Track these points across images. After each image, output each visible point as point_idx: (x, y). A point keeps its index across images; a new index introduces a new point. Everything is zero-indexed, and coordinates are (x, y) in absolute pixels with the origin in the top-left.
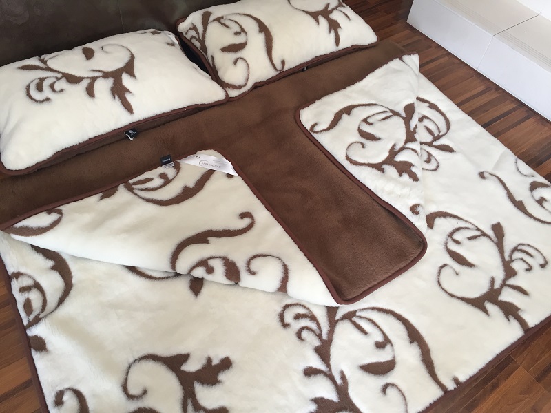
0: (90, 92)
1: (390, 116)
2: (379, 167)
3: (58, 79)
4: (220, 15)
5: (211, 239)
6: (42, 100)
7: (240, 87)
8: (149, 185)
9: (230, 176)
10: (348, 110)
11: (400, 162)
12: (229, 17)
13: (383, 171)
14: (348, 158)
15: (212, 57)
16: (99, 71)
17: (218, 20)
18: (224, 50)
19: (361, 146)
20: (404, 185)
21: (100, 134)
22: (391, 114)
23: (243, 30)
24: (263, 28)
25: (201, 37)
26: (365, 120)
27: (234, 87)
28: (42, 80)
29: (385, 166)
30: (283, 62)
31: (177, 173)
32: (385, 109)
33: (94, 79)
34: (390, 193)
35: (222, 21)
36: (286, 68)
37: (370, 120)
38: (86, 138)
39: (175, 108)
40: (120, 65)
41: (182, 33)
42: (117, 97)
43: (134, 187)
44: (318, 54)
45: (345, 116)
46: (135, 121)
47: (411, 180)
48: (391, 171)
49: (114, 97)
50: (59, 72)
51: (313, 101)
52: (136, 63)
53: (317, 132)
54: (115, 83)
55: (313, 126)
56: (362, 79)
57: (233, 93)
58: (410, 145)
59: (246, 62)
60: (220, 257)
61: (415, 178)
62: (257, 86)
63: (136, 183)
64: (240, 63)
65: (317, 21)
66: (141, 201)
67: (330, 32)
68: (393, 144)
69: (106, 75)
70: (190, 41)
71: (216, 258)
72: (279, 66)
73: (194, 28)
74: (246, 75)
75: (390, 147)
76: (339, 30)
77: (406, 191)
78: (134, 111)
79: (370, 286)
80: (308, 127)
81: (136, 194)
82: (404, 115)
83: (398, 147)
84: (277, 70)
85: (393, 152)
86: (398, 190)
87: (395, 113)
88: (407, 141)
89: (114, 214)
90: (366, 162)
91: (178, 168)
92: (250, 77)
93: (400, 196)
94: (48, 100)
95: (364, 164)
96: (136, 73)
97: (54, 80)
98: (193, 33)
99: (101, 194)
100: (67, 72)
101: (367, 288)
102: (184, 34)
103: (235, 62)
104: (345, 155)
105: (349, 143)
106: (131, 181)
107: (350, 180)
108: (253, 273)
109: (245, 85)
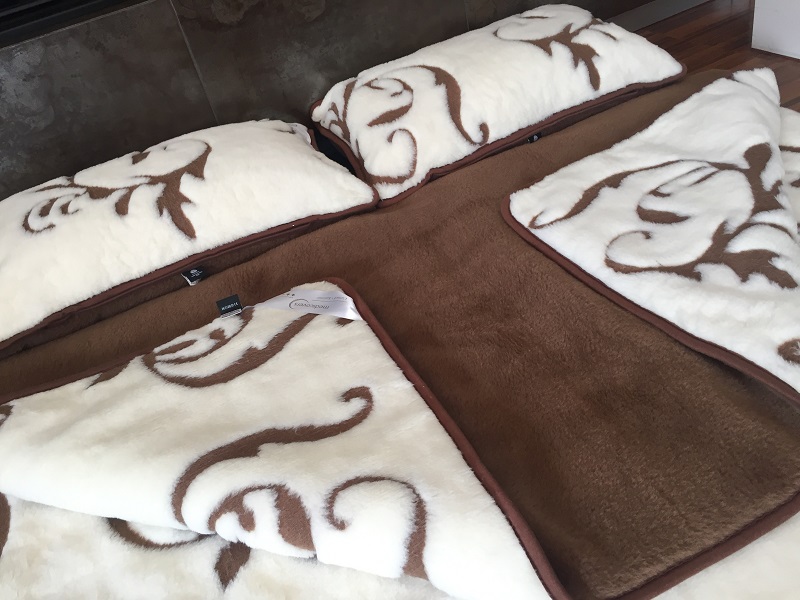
0: (121, 208)
1: (713, 173)
2: (688, 271)
3: (77, 195)
4: (373, 77)
5: (265, 448)
6: (41, 228)
7: (400, 180)
8: (185, 353)
9: (343, 322)
10: (615, 182)
11: (743, 254)
12: (386, 77)
13: (698, 277)
14: (610, 263)
15: (357, 142)
16: (146, 176)
17: (369, 85)
18: (373, 123)
19: (641, 236)
20: (757, 298)
21: (134, 277)
22: (714, 169)
23: (406, 87)
24: (442, 77)
25: (341, 118)
26: (655, 193)
27: (389, 180)
28: (52, 201)
29: (701, 268)
30: (484, 128)
31: (243, 327)
32: (699, 165)
33: (131, 189)
34: (716, 321)
35: (374, 84)
36: (492, 138)
37: (664, 190)
38: (106, 286)
39: (274, 224)
40: (182, 163)
41: (319, 123)
42: (165, 212)
43: (158, 358)
44: (558, 108)
45: (606, 192)
46: (198, 251)
47: (774, 288)
48: (720, 275)
49: (161, 213)
50: (82, 187)
51: (540, 178)
52: (210, 158)
53: (542, 227)
54: (165, 192)
55: (535, 219)
56: (647, 127)
57: (388, 192)
58: (765, 217)
59: (410, 134)
60: (270, 487)
61: (785, 281)
62: (434, 175)
63: (163, 353)
64: (399, 139)
65: (549, 52)
66: (158, 380)
67: (576, 65)
68: (720, 221)
69: (154, 181)
70: (329, 131)
71: (261, 488)
72: (476, 136)
73: (334, 108)
74: (410, 156)
75: (713, 227)
76: (595, 60)
77: (760, 310)
78: (197, 234)
79: (669, 561)
80: (525, 221)
81: (155, 371)
82: (745, 165)
83: (733, 226)
84: (472, 143)
85: (722, 237)
86: (740, 311)
87: (723, 167)
88: (756, 211)
89: (98, 408)
90: (654, 263)
91: (246, 318)
92: (419, 159)
93: (748, 325)
94: (51, 226)
95: (650, 269)
96: (207, 172)
97: (72, 198)
98: (332, 116)
99: (97, 376)
100: (95, 185)
101: (660, 568)
102: (322, 123)
103: (390, 139)
104: (604, 257)
105: (615, 235)
106: (157, 350)
107: (616, 308)
108: (341, 526)
109: (411, 174)
